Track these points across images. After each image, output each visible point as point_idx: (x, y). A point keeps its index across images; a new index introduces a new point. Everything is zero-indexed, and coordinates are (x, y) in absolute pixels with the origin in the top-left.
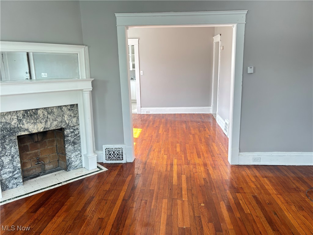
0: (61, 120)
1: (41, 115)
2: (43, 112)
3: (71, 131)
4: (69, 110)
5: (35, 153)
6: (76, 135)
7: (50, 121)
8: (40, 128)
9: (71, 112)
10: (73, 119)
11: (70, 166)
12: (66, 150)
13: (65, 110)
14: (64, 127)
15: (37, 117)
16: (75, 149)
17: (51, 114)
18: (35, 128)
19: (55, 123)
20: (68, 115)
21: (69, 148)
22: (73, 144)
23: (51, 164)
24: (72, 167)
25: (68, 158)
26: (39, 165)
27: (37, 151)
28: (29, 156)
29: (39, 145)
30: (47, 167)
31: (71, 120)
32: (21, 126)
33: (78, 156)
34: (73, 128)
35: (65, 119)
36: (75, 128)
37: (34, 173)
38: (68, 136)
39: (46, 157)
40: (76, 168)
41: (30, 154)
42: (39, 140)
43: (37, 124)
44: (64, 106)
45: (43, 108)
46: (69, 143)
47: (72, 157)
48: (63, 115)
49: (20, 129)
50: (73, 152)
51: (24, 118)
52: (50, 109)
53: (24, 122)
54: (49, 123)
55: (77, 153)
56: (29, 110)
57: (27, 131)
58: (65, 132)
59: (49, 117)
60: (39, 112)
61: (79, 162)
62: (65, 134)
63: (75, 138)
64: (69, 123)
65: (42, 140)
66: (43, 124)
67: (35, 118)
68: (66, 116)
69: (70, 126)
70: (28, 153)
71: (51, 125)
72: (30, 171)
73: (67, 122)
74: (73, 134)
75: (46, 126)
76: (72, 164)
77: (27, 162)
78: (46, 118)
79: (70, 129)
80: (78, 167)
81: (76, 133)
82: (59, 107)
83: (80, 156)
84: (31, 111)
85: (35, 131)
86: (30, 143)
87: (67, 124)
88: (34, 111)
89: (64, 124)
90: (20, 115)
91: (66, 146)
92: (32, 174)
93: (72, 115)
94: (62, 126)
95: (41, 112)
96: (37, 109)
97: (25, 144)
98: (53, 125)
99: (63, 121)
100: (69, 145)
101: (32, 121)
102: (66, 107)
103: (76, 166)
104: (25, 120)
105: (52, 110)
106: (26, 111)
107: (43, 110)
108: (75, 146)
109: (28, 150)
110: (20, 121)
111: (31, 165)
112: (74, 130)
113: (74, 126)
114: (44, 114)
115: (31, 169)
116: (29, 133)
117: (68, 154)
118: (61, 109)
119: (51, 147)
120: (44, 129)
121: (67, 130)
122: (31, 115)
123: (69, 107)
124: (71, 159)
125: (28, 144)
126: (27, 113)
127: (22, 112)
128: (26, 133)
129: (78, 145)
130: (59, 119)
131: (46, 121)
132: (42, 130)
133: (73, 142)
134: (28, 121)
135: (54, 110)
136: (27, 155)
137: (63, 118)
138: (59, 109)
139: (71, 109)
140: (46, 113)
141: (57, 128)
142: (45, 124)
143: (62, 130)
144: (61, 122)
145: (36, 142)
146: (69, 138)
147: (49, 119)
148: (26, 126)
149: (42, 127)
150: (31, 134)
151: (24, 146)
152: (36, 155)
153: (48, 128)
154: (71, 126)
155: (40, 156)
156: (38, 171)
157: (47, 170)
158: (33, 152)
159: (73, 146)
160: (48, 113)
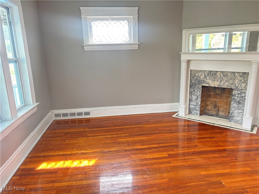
0: (232, 82)
1: (219, 76)
2: (220, 74)
3: (239, 93)
4: (241, 76)
5: (214, 101)
6: (242, 97)
7: (224, 81)
8: (216, 84)
9: (242, 78)
10: (242, 84)
11: (232, 118)
12: (231, 105)
13: (237, 76)
14: (233, 88)
15: (216, 76)
16: (239, 107)
17: (226, 77)
18: (213, 84)
19: (227, 83)
20: (238, 80)
21: (234, 105)
22: (238, 103)
23: (223, 112)
24: (234, 120)
25: (232, 112)
26: (215, 109)
27: (216, 100)
28: (211, 102)
29: (218, 96)
30: (220, 113)
31: (241, 84)
32: (206, 80)
33: (240, 114)
34: (241, 91)
35: (236, 82)
36: (243, 91)
37: (211, 113)
38: (235, 96)
39: (221, 106)
40: (237, 122)
41: (212, 100)
42: (219, 93)
43: (215, 81)
44: (237, 72)
45: (221, 71)
46: (235, 101)
47: (235, 112)
48: (235, 79)
49: (204, 82)
50: (236, 109)
51: (208, 75)
52: (225, 73)
53: (208, 78)
54: (223, 82)
55: (240, 111)
56: (212, 71)
57: (208, 84)
58: (233, 92)
59: (223, 78)
60: (218, 73)
61: (240, 119)
62: (233, 93)
63: (241, 99)
64: (238, 86)
65: (221, 94)
66: (219, 82)
67: (214, 77)
68: (237, 80)
69: (238, 89)
70: (211, 99)
71: (224, 84)
72: (210, 111)
73: (237, 85)
74: (240, 95)
75: (220, 84)
76: (234, 118)
77: (209, 105)
78: (221, 79)
79: (238, 91)
80: (238, 122)
81: (242, 95)
82: (233, 72)
83: (242, 114)
84: (213, 72)
85: (213, 86)
86: (213, 93)
87: (236, 86)
88: (215, 72)
89: (234, 86)
90: (206, 73)
91: (232, 103)
92: (210, 113)
93: (243, 81)
94: (232, 87)
95: (219, 74)
96: (217, 72)
97: (210, 93)
98: (225, 85)
99: (233, 83)
100: (235, 103)
101: (212, 79)
102: (239, 74)
103: (237, 120)
104: (208, 77)
105: (227, 74)
106: (210, 72)
107: (221, 73)
108: (240, 105)
109: (211, 98)
110: (205, 77)
111: (211, 108)
112: (241, 92)
113: (242, 90)
114: (221, 76)
115: (210, 110)
116: (209, 86)
117: (232, 109)
118: (234, 74)
119: (226, 101)
120: (219, 86)
121: (235, 91)
122: (212, 75)
123: (241, 74)
124: (234, 113)
125: (212, 93)
126: (210, 73)
127: (208, 72)
128: (207, 85)
129: (242, 105)
130: (231, 82)
131: (221, 81)
132: (217, 86)
133: (238, 102)
134: (210, 78)
135: (228, 74)
136: (210, 100)
137: (234, 81)
138: (232, 74)
139: (242, 76)
140: (222, 75)
141: (228, 88)
142: (220, 83)
143: (231, 90)
144: (232, 84)
145: (216, 94)
146: (236, 98)
147: (223, 80)
148: (208, 81)
149: (218, 84)
150: (210, 86)
151: (209, 94)
152: (215, 102)
153: (221, 86)
154: (240, 89)
155: (217, 104)
156: (214, 113)
157: (220, 115)
158: (214, 100)
159: (238, 104)
160: (224, 76)
